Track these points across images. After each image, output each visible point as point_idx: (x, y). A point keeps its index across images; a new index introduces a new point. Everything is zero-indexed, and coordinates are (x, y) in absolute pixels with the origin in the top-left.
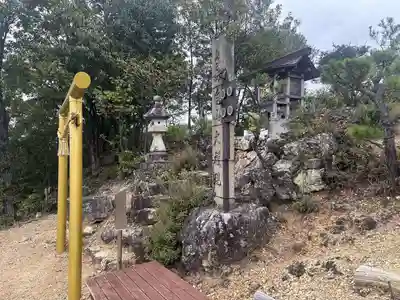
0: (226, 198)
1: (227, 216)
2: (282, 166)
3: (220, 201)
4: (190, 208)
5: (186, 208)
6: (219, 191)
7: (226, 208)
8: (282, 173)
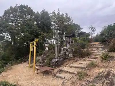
0: (57, 57)
1: (57, 60)
2: (67, 53)
3: (56, 58)
4: (52, 59)
5: (51, 59)
6: (56, 56)
7: (57, 59)
8: (67, 54)
